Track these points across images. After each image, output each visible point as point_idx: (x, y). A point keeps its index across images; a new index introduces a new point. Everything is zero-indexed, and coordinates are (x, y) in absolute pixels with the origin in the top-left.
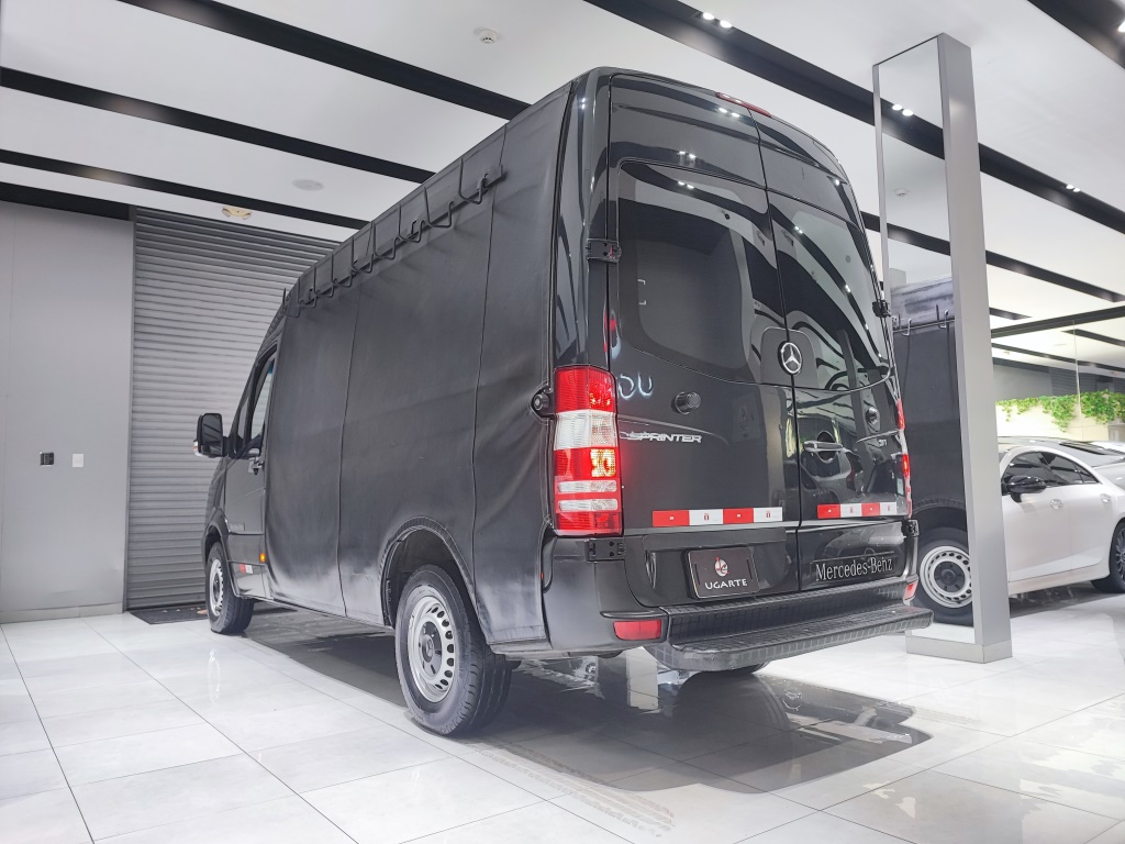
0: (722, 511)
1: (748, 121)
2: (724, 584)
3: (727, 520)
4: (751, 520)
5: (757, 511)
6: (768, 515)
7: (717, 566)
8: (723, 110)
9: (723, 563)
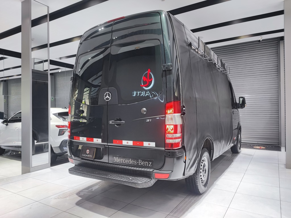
0: (86, 138)
1: (106, 27)
2: (87, 155)
3: (87, 141)
4: (93, 141)
5: (94, 139)
6: (97, 140)
7: (87, 151)
8: (100, 30)
9: (89, 150)
